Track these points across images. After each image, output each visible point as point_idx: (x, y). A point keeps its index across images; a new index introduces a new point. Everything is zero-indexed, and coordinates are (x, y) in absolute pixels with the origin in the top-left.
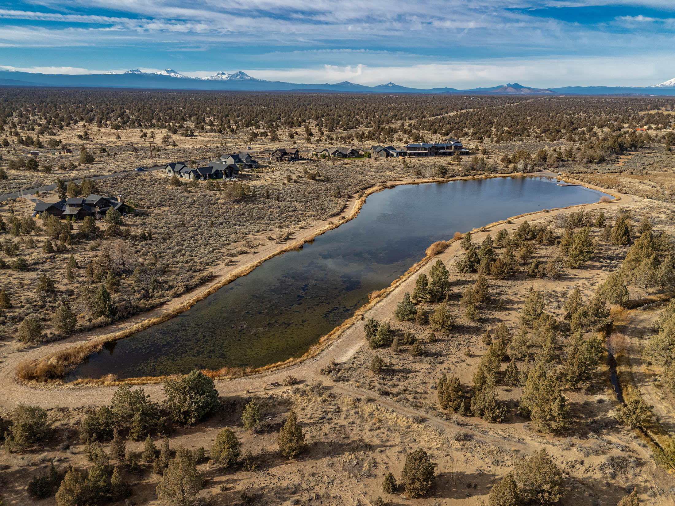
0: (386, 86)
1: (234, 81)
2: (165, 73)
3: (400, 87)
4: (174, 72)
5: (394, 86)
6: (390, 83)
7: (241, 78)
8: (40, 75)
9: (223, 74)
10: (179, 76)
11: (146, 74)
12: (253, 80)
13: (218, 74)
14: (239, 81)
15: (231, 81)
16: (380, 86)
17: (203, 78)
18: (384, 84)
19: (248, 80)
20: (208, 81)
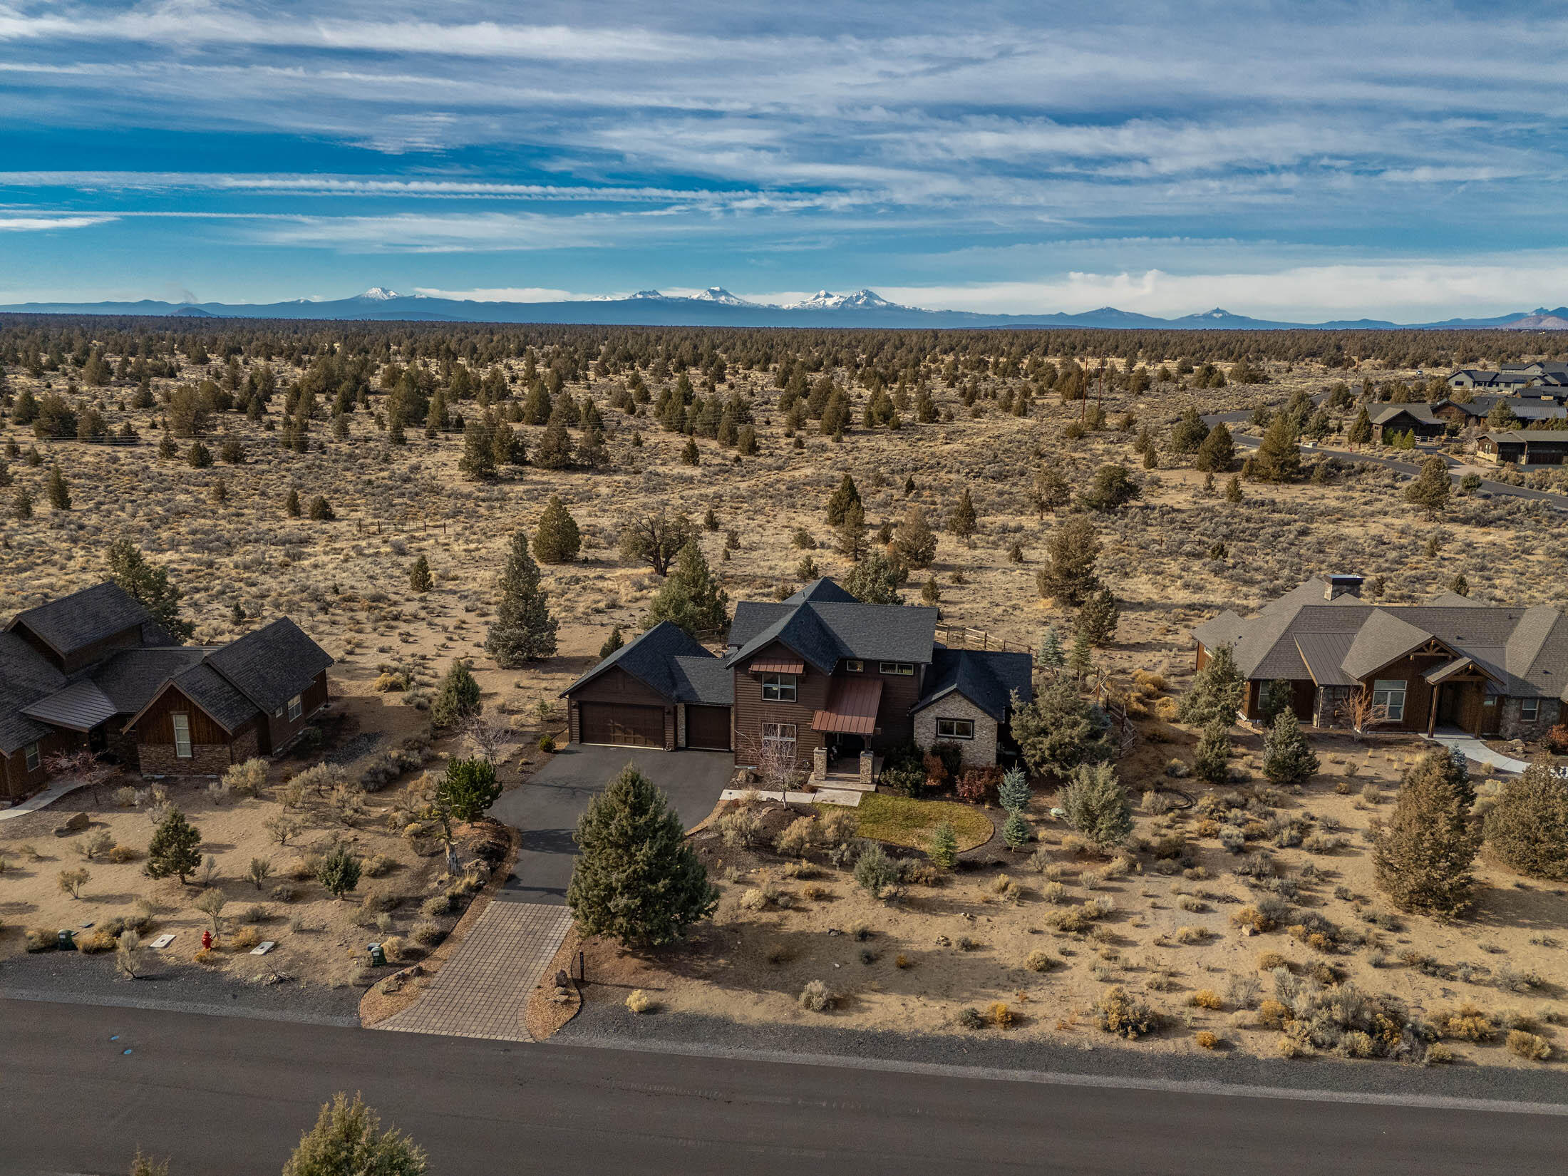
0: (1208, 317)
1: (851, 310)
2: (709, 298)
3: (1242, 319)
4: (727, 294)
5: (1227, 317)
6: (1218, 311)
7: (865, 303)
8: (470, 304)
9: (828, 296)
10: (735, 302)
11: (672, 299)
12: (891, 307)
13: (818, 297)
14: (862, 310)
15: (842, 310)
16: (1191, 317)
17: (785, 307)
18: (1201, 313)
19: (881, 308)
20: (795, 311)
